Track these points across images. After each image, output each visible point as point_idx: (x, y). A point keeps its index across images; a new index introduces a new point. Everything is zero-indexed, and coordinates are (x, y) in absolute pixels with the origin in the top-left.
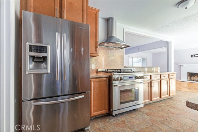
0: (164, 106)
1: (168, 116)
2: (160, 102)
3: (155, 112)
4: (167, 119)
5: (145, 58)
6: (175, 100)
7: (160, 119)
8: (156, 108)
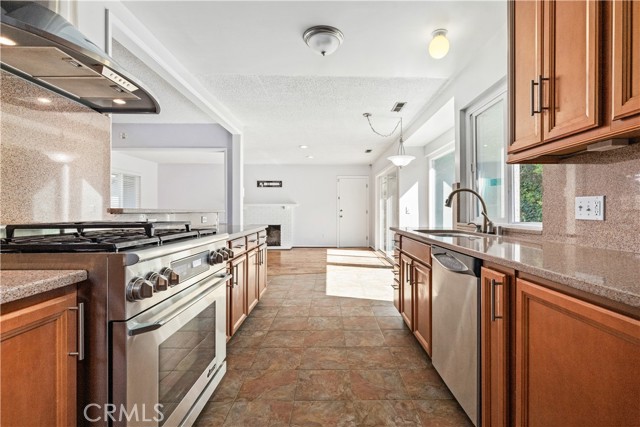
0: (262, 337)
1: (295, 367)
2: (246, 329)
3: (262, 373)
4: (301, 376)
5: (132, 178)
6: (271, 308)
7: (290, 388)
8: (250, 356)
